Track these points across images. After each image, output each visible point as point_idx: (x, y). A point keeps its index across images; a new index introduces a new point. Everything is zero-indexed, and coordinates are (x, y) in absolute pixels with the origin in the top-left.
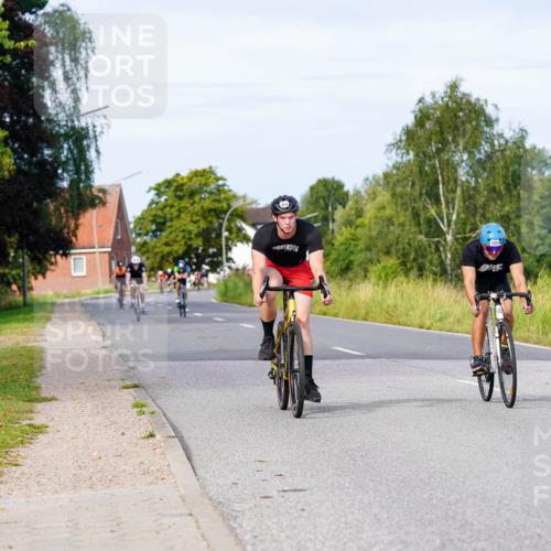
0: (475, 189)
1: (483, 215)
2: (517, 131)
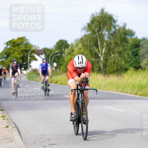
0: (110, 43)
1: (113, 52)
2: (123, 24)
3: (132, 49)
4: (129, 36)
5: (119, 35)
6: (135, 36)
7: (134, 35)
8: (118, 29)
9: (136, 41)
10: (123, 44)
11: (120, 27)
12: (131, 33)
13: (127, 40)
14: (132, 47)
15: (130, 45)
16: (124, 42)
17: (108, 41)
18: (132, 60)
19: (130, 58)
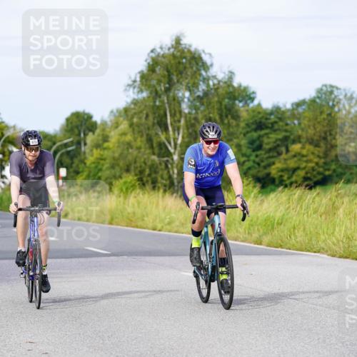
0: (196, 119)
2: (227, 73)
3: (248, 132)
4: (240, 101)
5: (216, 99)
6: (256, 102)
7: (252, 99)
8: (214, 85)
9: (259, 113)
10: (226, 121)
11: (219, 82)
12: (246, 95)
13: (237, 111)
14: (248, 129)
15: (242, 125)
16: (229, 117)
17: (190, 113)
18: (248, 160)
19: (244, 155)
